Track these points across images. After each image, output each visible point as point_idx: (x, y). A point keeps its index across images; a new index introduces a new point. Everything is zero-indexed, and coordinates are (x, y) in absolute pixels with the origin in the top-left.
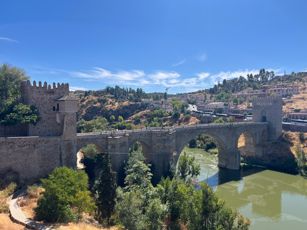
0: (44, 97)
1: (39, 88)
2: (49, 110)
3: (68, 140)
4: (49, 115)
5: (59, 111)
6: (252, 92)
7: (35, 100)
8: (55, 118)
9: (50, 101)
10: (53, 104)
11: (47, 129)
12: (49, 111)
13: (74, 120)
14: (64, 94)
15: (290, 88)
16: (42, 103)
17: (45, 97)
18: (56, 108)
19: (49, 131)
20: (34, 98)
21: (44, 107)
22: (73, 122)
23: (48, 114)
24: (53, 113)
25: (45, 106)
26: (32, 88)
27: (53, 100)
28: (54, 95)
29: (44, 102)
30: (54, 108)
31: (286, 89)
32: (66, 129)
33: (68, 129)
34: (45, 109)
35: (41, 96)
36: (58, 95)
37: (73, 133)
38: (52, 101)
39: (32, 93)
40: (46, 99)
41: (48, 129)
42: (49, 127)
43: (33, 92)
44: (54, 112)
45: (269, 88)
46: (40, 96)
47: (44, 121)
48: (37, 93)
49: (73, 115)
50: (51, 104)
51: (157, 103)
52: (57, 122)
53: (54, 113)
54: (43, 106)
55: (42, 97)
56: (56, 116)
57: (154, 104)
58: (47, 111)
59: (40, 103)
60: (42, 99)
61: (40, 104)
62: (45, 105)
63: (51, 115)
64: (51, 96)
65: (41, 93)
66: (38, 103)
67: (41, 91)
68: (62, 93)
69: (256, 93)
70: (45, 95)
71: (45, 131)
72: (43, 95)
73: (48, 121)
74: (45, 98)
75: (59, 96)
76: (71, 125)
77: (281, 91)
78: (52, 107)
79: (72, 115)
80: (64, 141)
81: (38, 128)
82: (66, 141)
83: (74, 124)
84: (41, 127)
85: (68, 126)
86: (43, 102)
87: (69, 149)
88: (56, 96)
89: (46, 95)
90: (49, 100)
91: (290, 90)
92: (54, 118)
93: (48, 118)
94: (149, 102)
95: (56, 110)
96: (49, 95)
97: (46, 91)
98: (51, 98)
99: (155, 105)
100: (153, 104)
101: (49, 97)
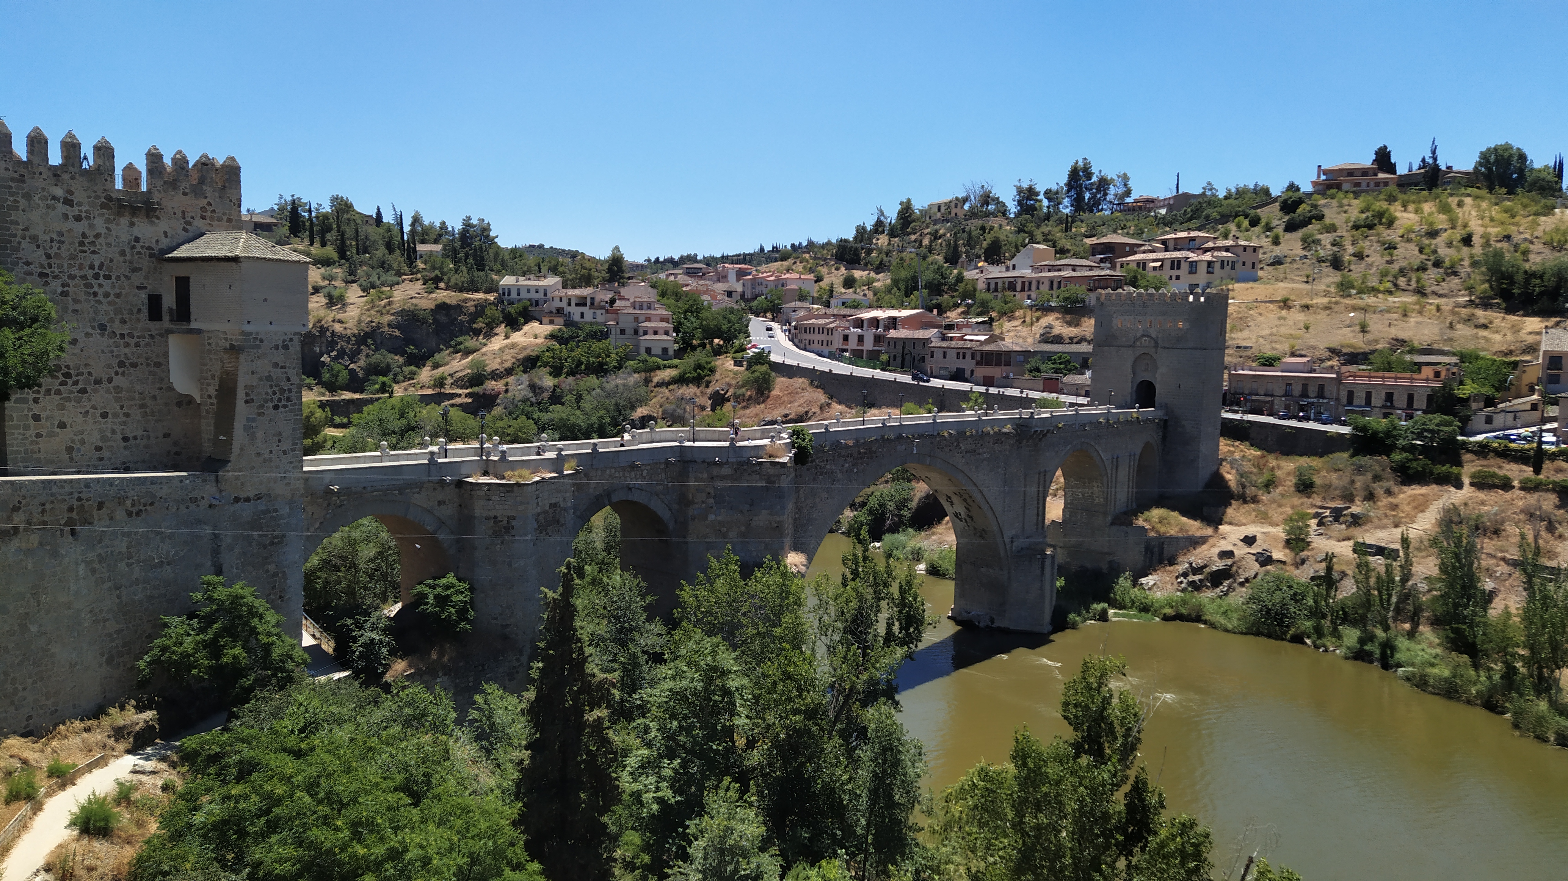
0: (98, 236)
1: (66, 176)
2: (126, 316)
3: (258, 497)
4: (127, 345)
5: (194, 325)
6: (1051, 268)
7: (40, 252)
8: (160, 364)
9: (128, 257)
10: (146, 277)
11: (113, 432)
12: (123, 322)
13: (288, 379)
14: (212, 219)
15: (1224, 254)
16: (81, 267)
17: (103, 231)
18: (169, 301)
19: (125, 439)
20: (34, 238)
21: (95, 294)
22: (282, 391)
23: (122, 336)
24: (152, 336)
25: (101, 292)
26: (22, 171)
27: (151, 255)
28: (152, 223)
29: (97, 264)
30: (155, 302)
31: (1208, 257)
32: (247, 428)
33: (260, 434)
34: (105, 307)
35: (80, 228)
36: (179, 225)
37: (284, 453)
38: (145, 263)
39: (23, 203)
40: (109, 245)
41: (118, 428)
42: (127, 415)
43: (28, 196)
44: (155, 326)
45: (1128, 249)
46: (71, 224)
47: (98, 382)
48: (54, 208)
49: (286, 347)
50: (137, 279)
51: (589, 303)
52: (171, 389)
53: (154, 333)
54: (89, 286)
55: (84, 235)
56: (166, 354)
57: (569, 304)
58: (112, 320)
59: (70, 266)
60: (82, 244)
61: (72, 277)
62: (100, 286)
63: (137, 345)
64: (136, 231)
65: (75, 211)
66: (60, 266)
67: (79, 196)
68: (203, 217)
69: (1074, 270)
70: (100, 224)
71: (104, 438)
72: (88, 218)
73: (118, 381)
74: (101, 240)
75: (185, 230)
76: (276, 407)
77: (1184, 266)
78: (143, 296)
79: (277, 347)
80: (237, 500)
81: (62, 425)
82: (248, 500)
83: (288, 399)
84: (80, 419)
85: (259, 414)
86: (92, 267)
87: (265, 547)
88: (165, 233)
89: (108, 221)
90: (123, 253)
91: (1223, 262)
92: (158, 365)
93: (121, 364)
94: (540, 295)
95: (166, 317)
96: (124, 221)
97: (109, 198)
98: (137, 240)
99: (575, 312)
100: (564, 304)
101: (125, 237)
